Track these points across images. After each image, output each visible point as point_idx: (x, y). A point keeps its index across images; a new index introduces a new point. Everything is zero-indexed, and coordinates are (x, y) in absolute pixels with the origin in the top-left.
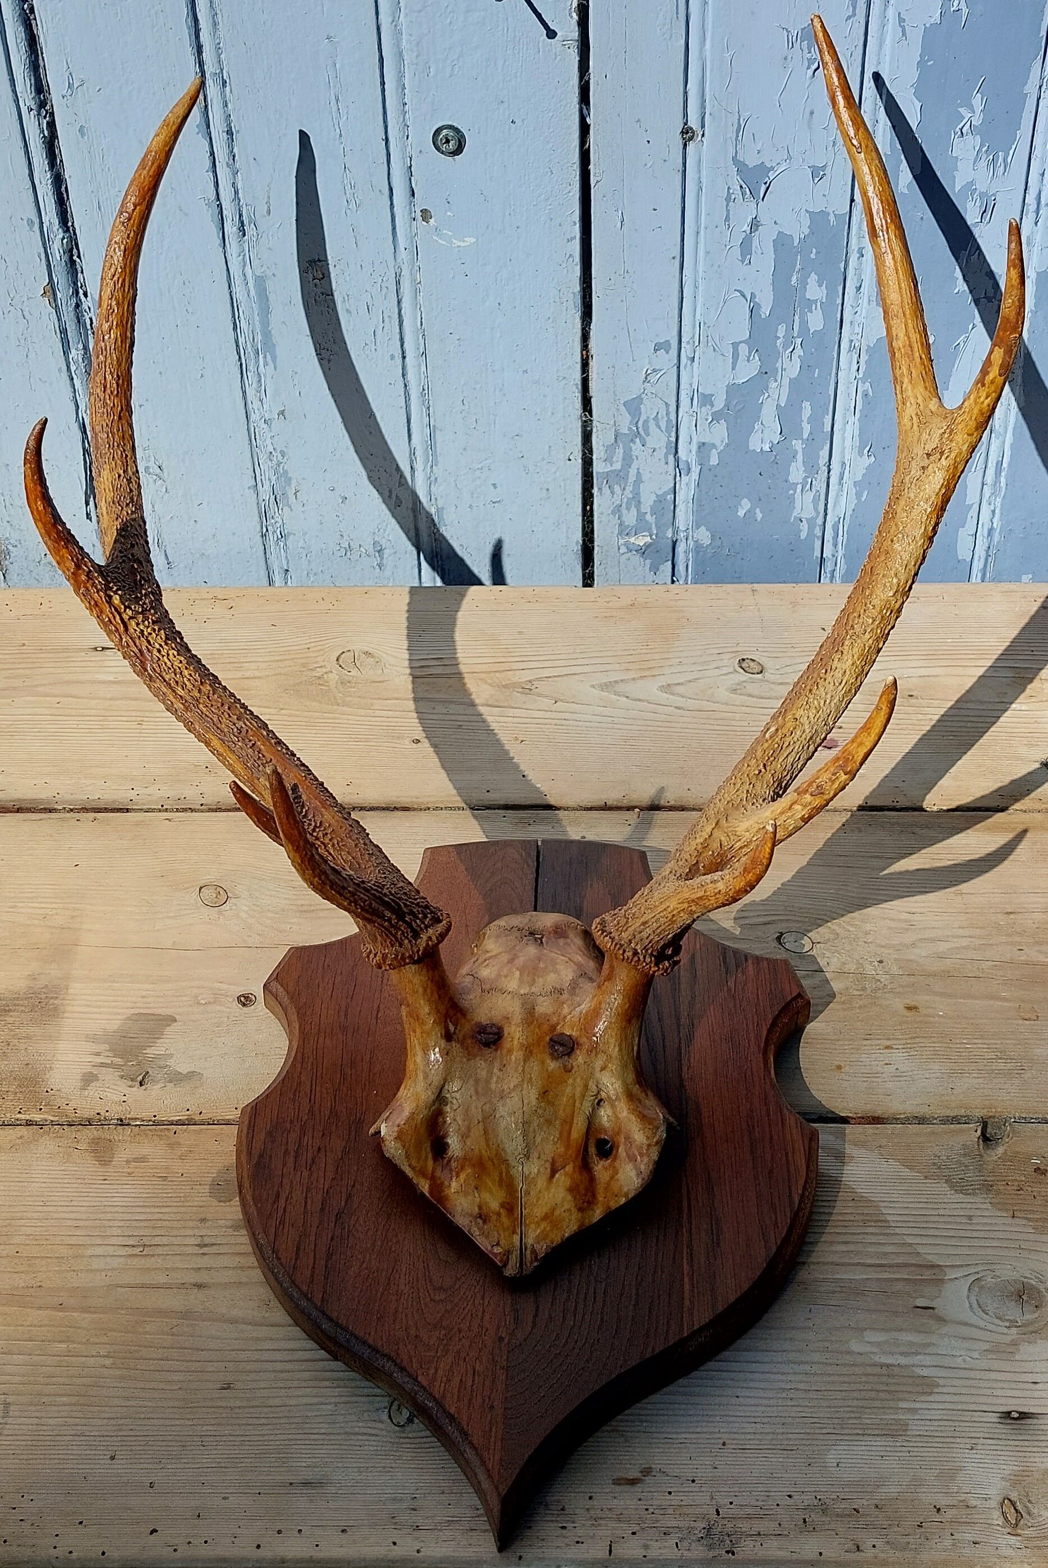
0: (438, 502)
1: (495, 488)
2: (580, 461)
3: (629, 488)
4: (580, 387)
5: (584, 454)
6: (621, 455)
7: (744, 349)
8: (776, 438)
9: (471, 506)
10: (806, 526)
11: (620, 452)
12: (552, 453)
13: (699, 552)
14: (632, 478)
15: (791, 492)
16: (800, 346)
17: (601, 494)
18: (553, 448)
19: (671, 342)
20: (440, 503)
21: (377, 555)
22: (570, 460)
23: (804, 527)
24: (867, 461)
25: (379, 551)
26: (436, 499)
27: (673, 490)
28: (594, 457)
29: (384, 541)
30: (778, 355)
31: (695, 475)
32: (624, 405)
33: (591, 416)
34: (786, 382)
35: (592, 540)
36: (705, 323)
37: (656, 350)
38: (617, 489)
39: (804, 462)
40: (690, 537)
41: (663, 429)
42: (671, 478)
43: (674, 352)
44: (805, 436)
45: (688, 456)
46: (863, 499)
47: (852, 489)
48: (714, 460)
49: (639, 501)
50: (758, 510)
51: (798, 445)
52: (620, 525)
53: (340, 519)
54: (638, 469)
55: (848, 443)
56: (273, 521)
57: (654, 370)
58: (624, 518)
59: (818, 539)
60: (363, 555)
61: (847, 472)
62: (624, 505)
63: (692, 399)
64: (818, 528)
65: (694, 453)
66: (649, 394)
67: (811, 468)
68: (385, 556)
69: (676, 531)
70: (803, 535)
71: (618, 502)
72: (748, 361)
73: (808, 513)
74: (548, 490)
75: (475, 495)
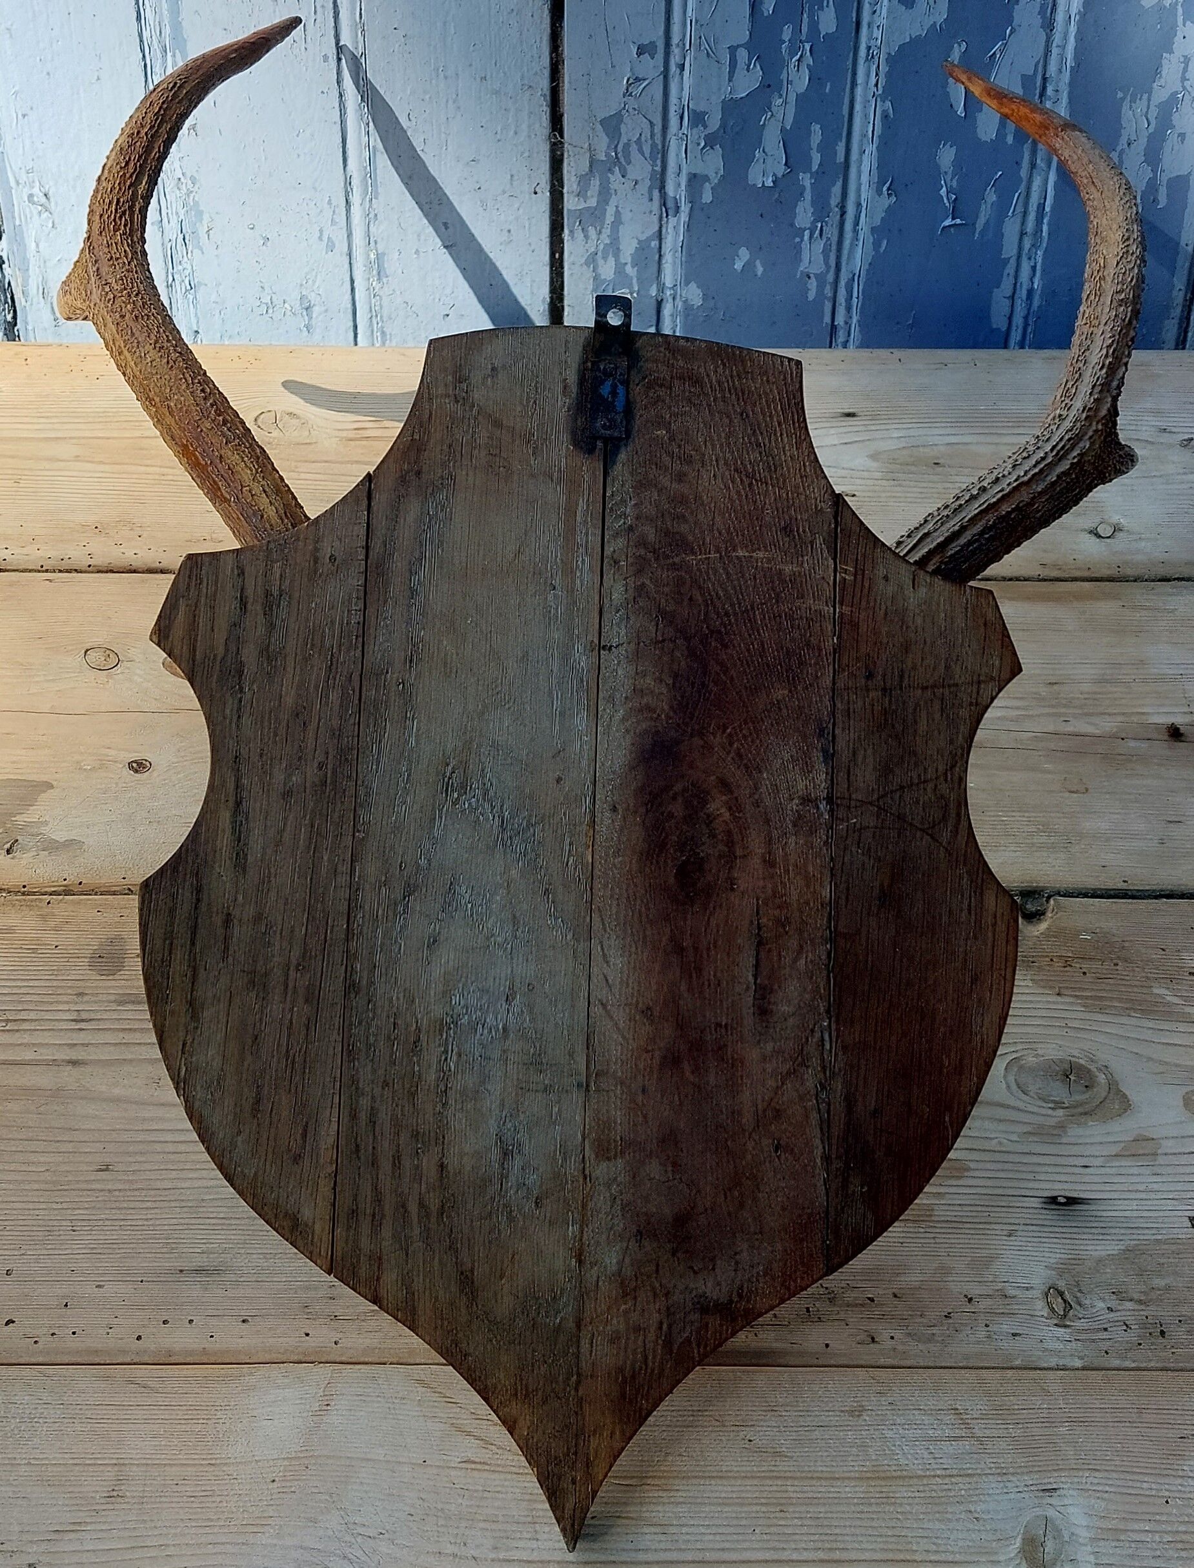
0: (378, 245)
1: (446, 228)
2: (548, 194)
3: (607, 231)
4: (548, 98)
5: (552, 186)
6: (597, 188)
7: (742, 54)
8: (781, 170)
9: (417, 252)
10: (815, 284)
11: (595, 183)
12: (515, 183)
13: (689, 315)
14: (609, 218)
15: (798, 240)
16: (808, 53)
17: (572, 238)
18: (516, 178)
19: (658, 44)
20: (381, 247)
21: (305, 313)
22: (536, 193)
23: (813, 284)
24: (886, 202)
25: (307, 309)
26: (376, 242)
27: (657, 234)
28: (565, 191)
29: (313, 294)
30: (783, 65)
31: (684, 216)
32: (601, 122)
33: (562, 136)
34: (792, 98)
35: (561, 298)
36: (697, 22)
37: (639, 54)
38: (592, 232)
39: (812, 201)
40: (678, 296)
41: (647, 155)
42: (655, 219)
43: (660, 55)
44: (814, 170)
45: (676, 191)
46: (882, 250)
47: (868, 237)
48: (707, 197)
49: (618, 249)
50: (758, 263)
51: (806, 180)
52: (595, 279)
53: (262, 265)
54: (617, 207)
55: (865, 178)
56: (180, 268)
57: (637, 79)
58: (601, 270)
59: (829, 301)
60: (289, 313)
61: (863, 215)
62: (600, 254)
63: (682, 118)
64: (828, 287)
65: (683, 187)
66: (630, 110)
67: (821, 210)
68: (314, 316)
69: (661, 288)
70: (811, 296)
71: (593, 250)
72: (748, 70)
73: (817, 267)
74: (509, 231)
75: (422, 238)
